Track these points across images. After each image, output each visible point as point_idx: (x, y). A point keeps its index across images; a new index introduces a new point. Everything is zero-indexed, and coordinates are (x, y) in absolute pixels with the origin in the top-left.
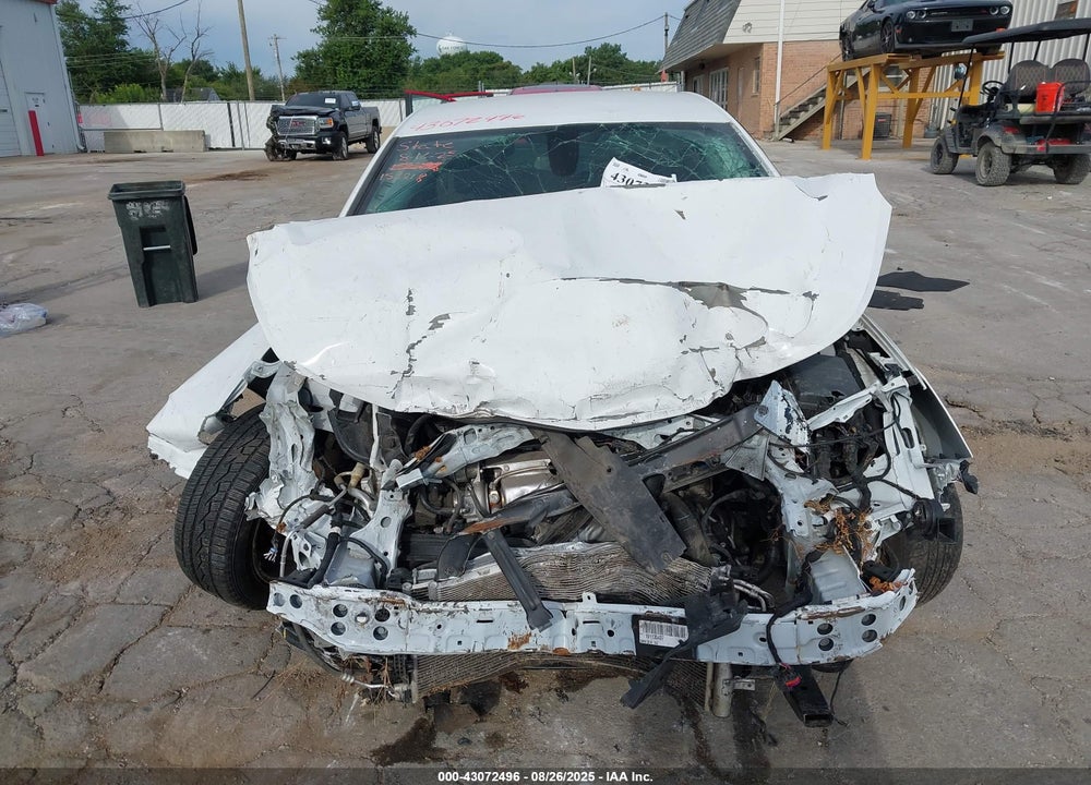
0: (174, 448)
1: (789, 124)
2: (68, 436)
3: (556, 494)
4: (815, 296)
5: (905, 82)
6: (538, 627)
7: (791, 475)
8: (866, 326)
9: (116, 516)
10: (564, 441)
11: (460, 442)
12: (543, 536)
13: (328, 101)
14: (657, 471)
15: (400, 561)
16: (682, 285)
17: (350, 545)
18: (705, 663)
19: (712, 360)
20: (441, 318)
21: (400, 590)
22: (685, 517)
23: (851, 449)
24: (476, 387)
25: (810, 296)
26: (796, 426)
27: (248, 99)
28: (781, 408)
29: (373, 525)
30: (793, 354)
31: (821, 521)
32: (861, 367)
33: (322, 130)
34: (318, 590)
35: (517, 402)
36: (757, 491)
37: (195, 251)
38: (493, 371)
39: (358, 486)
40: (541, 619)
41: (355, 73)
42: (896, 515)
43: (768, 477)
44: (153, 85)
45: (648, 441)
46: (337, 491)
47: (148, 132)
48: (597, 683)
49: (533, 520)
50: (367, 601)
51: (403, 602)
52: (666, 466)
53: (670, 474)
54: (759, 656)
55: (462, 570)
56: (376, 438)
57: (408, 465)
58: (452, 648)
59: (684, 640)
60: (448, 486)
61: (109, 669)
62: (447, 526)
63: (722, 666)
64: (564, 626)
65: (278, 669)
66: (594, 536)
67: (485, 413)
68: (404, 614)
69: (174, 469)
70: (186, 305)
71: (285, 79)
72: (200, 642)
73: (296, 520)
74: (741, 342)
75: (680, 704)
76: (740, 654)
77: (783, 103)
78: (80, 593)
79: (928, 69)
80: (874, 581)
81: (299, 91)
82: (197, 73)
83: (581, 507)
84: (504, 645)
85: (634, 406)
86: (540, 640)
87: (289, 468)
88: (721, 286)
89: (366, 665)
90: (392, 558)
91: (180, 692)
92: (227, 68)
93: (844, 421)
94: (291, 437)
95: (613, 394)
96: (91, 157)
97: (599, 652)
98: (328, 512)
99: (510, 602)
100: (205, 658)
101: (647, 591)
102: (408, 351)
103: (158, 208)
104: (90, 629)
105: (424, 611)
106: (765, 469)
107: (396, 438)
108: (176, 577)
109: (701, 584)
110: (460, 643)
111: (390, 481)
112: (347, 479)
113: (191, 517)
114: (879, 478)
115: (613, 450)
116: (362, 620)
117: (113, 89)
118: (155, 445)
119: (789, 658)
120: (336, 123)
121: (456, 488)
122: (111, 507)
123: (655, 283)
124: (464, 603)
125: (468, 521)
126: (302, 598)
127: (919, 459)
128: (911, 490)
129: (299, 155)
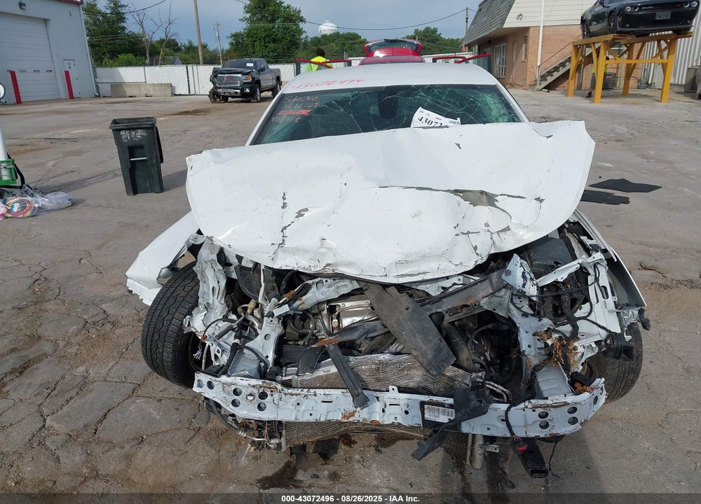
0: (142, 286)
1: (546, 80)
2: (82, 276)
3: (373, 323)
4: (542, 200)
5: (625, 52)
6: (360, 407)
7: (525, 315)
8: (579, 219)
9: (108, 326)
10: (378, 289)
11: (314, 289)
12: (366, 349)
13: (248, 65)
14: (439, 310)
15: (276, 362)
16: (456, 192)
17: (245, 351)
18: (468, 434)
19: (475, 240)
20: (303, 210)
21: (275, 381)
22: (457, 339)
23: (566, 298)
24: (324, 254)
25: (539, 200)
26: (529, 283)
27: (198, 63)
28: (519, 271)
29: (260, 339)
30: (529, 237)
31: (543, 345)
32: (575, 245)
33: (244, 83)
34: (224, 378)
35: (349, 264)
36: (503, 324)
37: (162, 161)
38: (334, 244)
39: (252, 314)
40: (362, 402)
41: (266, 47)
42: (595, 342)
43: (510, 315)
44: (141, 55)
45: (434, 290)
46: (239, 316)
47: (137, 85)
48: (400, 443)
49: (358, 339)
50: (254, 386)
51: (276, 388)
52: (444, 307)
53: (447, 312)
54: (500, 430)
55: (313, 369)
56: (263, 284)
57: (281, 302)
58: (306, 418)
59: (452, 418)
60: (306, 315)
61: (101, 421)
62: (306, 340)
63: (477, 437)
64: (378, 406)
65: (202, 426)
66: (398, 350)
67: (329, 271)
68: (276, 396)
69: (142, 299)
70: (156, 195)
71: (223, 51)
72: (155, 407)
73: (214, 334)
74: (494, 229)
75: (453, 459)
76: (488, 429)
77: (542, 66)
78: (85, 374)
79: (640, 44)
80: (577, 385)
81: (231, 58)
82: (168, 47)
83: (389, 332)
84: (339, 417)
85: (424, 268)
86: (362, 415)
87: (210, 301)
88: (482, 192)
89: (254, 426)
90: (270, 359)
91: (142, 438)
92: (187, 44)
93: (562, 281)
94: (212, 282)
95: (410, 260)
96: (103, 100)
97: (399, 424)
98: (233, 330)
99: (343, 390)
100: (158, 417)
101: (431, 386)
102: (282, 231)
103: (139, 134)
104: (90, 397)
105: (289, 394)
106: (509, 310)
107: (275, 285)
108: (142, 367)
109: (465, 384)
110: (311, 414)
111: (270, 312)
112: (245, 309)
113: (151, 330)
114: (585, 318)
115: (411, 296)
116: (252, 398)
117: (117, 57)
118: (131, 284)
119: (520, 433)
120: (253, 79)
121: (311, 317)
122: (106, 321)
123: (439, 190)
124: (314, 390)
125: (319, 338)
126: (214, 383)
127: (612, 306)
128: (605, 326)
129: (230, 99)
